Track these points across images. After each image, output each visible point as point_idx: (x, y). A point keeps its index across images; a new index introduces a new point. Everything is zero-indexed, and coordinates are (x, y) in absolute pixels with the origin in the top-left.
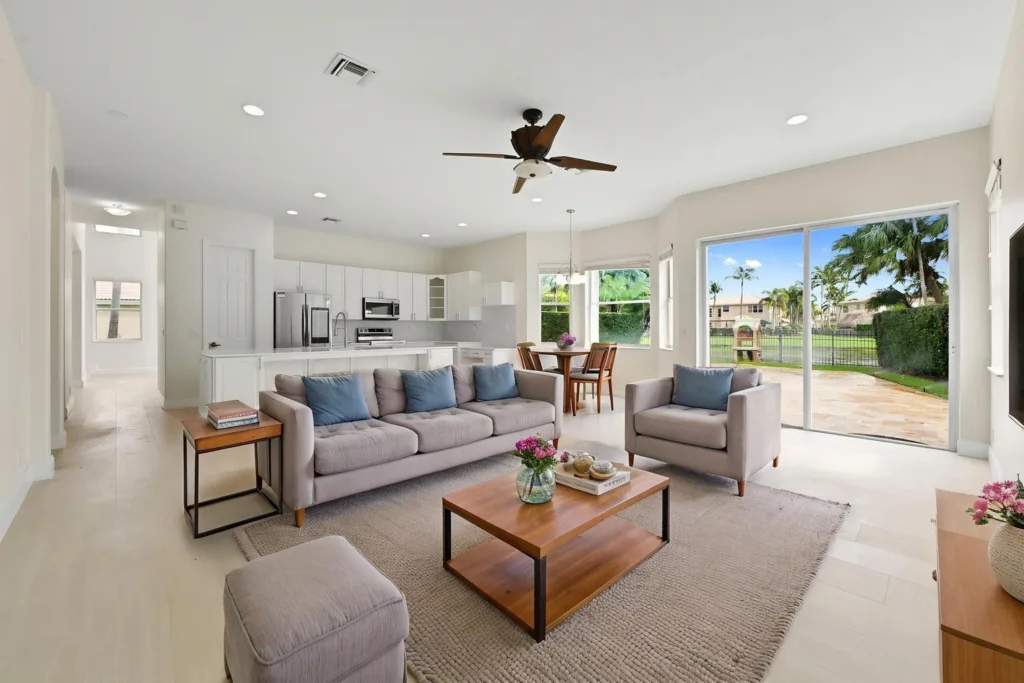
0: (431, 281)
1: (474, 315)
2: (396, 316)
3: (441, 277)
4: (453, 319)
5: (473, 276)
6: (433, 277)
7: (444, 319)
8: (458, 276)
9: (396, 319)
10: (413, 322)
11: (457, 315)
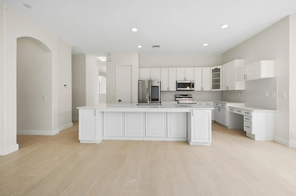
0: (213, 70)
1: (239, 86)
2: (192, 89)
3: (218, 67)
4: (225, 89)
5: (237, 63)
6: (214, 68)
7: (221, 90)
8: (229, 64)
9: (193, 90)
10: (202, 91)
11: (228, 87)
